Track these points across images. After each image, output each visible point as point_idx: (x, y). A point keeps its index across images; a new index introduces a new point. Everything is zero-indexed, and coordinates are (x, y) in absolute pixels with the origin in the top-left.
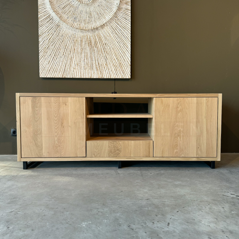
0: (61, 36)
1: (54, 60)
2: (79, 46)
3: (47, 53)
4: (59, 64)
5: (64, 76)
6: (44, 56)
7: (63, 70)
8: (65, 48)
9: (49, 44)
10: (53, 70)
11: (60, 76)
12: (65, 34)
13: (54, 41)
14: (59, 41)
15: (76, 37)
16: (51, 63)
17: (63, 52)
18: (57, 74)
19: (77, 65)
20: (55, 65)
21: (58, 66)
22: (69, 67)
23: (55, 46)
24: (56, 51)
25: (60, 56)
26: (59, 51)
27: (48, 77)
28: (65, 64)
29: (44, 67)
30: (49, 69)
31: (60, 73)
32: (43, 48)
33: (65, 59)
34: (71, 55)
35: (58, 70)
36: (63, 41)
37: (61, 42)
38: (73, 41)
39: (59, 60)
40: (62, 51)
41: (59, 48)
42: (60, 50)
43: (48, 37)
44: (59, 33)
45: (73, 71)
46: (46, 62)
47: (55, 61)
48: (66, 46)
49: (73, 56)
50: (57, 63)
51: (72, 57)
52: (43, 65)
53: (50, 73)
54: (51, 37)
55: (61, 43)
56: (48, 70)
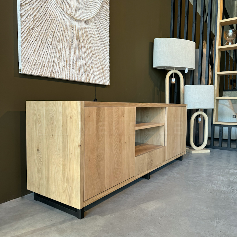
0: (49, 17)
1: (40, 49)
2: (68, 36)
3: (31, 36)
4: (46, 56)
5: (52, 75)
6: (27, 41)
7: (52, 66)
8: (53, 36)
9: (34, 24)
10: (40, 65)
11: (48, 75)
12: (54, 15)
13: (41, 21)
14: (46, 22)
15: (65, 24)
16: (37, 53)
17: (51, 40)
18: (44, 71)
19: (66, 62)
20: (42, 57)
21: (45, 60)
22: (58, 63)
23: (41, 28)
24: (43, 37)
25: (48, 45)
26: (46, 37)
27: (33, 74)
28: (53, 58)
29: (28, 58)
30: (35, 62)
31: (48, 71)
32: (26, 26)
33: (53, 51)
34: (60, 47)
35: (46, 66)
36: (50, 25)
37: (49, 25)
38: (61, 28)
39: (46, 50)
40: (50, 38)
41: (46, 33)
42: (48, 37)
43: (33, 11)
44: (46, 12)
45: (62, 70)
46: (30, 51)
47: (41, 52)
48: (54, 33)
49: (61, 49)
50: (44, 55)
51: (61, 51)
52: (27, 55)
53: (35, 68)
54: (37, 13)
55: (48, 27)
56: (34, 64)
